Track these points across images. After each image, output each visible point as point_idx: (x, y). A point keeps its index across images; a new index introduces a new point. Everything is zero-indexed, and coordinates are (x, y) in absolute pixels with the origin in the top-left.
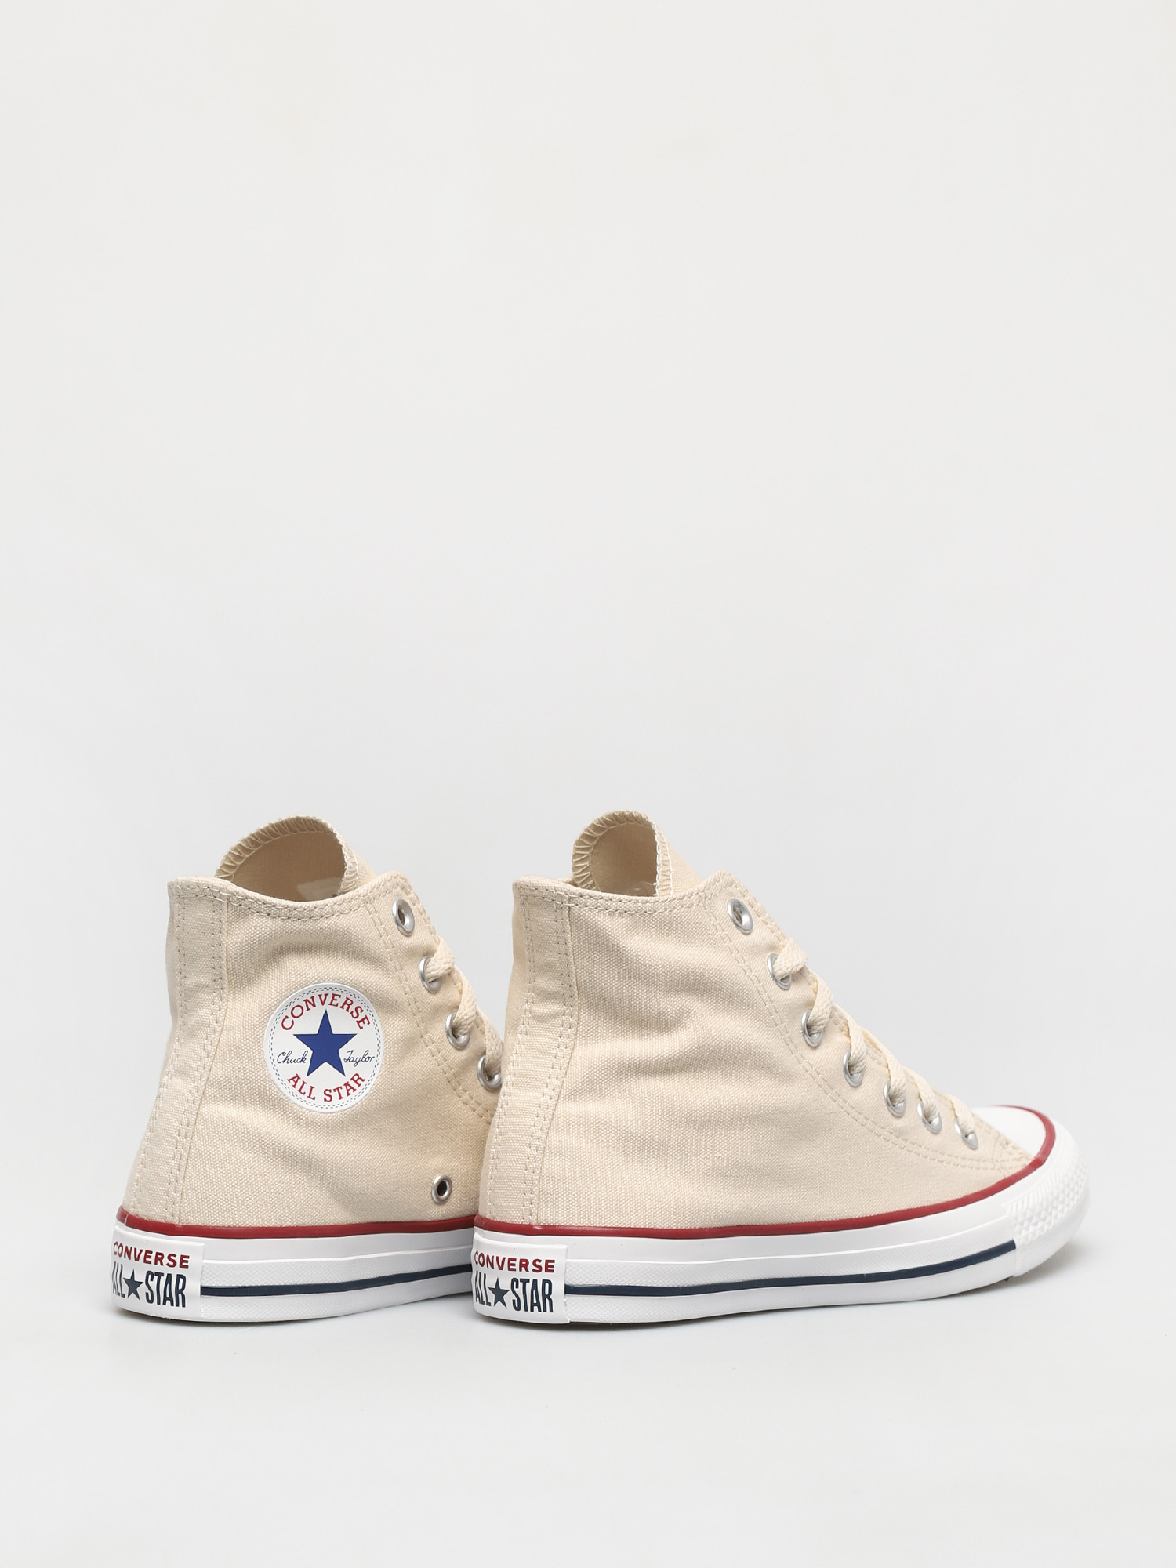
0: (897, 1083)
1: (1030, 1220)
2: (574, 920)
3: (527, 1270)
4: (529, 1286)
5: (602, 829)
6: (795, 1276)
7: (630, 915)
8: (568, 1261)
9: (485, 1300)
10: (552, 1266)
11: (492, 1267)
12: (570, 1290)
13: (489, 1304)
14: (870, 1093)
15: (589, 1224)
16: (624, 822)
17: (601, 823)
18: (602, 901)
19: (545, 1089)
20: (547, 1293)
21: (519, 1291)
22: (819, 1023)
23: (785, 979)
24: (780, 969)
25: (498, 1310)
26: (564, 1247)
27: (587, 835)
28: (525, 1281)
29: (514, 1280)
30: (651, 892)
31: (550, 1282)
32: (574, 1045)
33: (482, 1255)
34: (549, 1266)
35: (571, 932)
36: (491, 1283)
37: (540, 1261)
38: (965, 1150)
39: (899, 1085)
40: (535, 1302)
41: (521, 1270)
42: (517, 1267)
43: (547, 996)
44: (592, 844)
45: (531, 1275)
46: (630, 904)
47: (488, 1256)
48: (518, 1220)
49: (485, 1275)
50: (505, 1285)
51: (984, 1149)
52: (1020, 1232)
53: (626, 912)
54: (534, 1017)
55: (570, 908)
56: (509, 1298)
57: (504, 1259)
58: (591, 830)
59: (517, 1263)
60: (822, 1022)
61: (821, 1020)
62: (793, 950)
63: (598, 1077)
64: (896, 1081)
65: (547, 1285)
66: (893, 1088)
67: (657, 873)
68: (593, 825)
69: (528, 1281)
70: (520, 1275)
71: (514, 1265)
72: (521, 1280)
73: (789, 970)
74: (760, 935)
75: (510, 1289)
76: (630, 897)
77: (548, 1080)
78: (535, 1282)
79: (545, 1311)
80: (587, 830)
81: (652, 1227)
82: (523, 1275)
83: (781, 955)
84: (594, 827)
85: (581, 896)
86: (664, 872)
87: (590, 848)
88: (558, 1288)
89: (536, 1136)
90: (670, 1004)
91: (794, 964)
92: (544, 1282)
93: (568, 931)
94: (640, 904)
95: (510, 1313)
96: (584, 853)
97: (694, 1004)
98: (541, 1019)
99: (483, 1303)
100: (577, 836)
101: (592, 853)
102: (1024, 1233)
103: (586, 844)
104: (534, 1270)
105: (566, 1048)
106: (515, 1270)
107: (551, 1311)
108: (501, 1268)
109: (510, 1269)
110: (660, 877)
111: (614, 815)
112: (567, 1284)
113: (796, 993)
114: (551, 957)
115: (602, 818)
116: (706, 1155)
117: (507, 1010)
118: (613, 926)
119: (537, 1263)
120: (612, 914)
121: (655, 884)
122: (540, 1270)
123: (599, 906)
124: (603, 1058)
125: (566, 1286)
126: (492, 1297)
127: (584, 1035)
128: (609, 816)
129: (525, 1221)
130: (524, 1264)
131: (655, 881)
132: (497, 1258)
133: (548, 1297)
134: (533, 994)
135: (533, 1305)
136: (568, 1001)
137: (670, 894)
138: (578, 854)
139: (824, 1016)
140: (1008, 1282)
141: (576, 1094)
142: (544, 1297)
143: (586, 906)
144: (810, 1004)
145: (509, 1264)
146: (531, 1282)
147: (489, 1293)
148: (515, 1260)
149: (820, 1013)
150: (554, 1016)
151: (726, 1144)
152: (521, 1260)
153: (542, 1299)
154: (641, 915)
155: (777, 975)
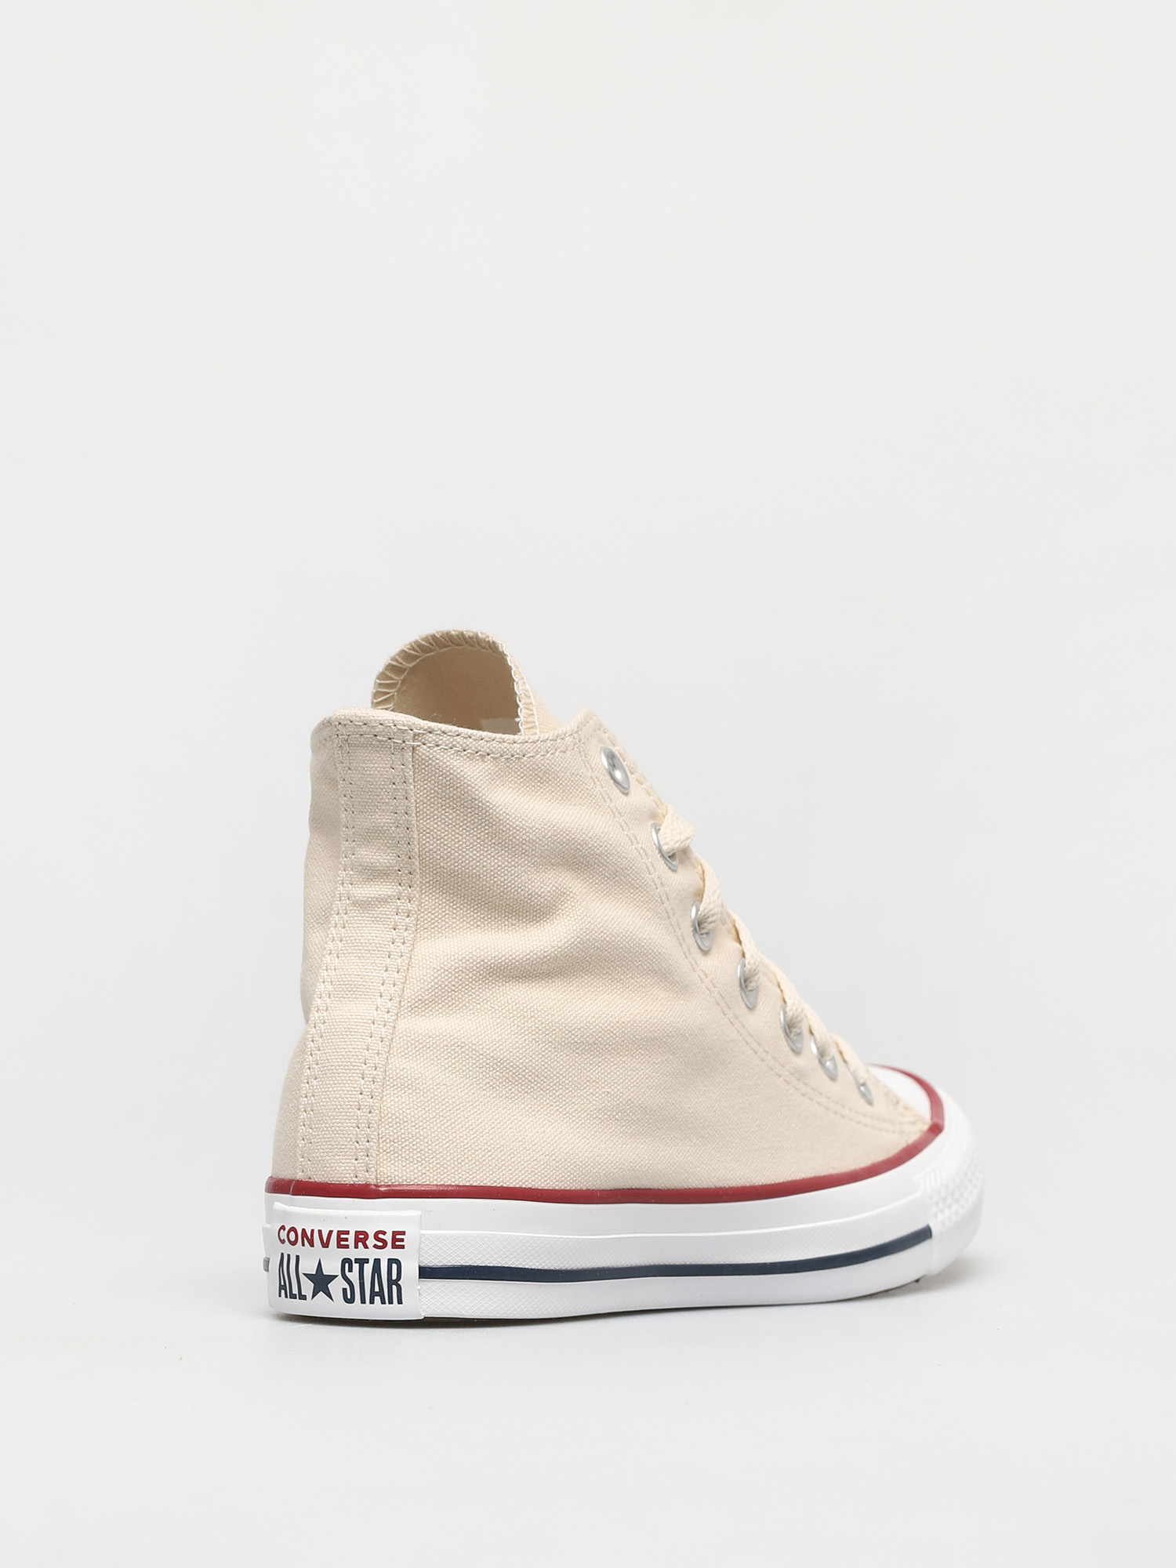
0: (794, 1008)
1: (944, 1199)
2: (420, 764)
3: (366, 1247)
4: (368, 1268)
5: (415, 658)
6: (688, 1263)
7: (494, 759)
8: (423, 1232)
9: (295, 1291)
10: (402, 1240)
11: (312, 1244)
12: (426, 1273)
13: (303, 1298)
14: (765, 1019)
15: (449, 1183)
16: (446, 646)
17: (414, 649)
18: (458, 739)
19: (379, 1000)
20: (394, 1277)
21: (354, 1276)
22: (710, 920)
23: (672, 856)
24: (666, 844)
25: (319, 1305)
26: (416, 1213)
27: (393, 666)
28: (362, 1262)
29: (346, 1261)
30: (515, 729)
31: (398, 1262)
32: (414, 939)
33: (293, 1229)
34: (397, 1240)
35: (415, 782)
36: (308, 1266)
37: (384, 1233)
38: (861, 1104)
39: (797, 1010)
40: (377, 1289)
41: (356, 1247)
42: (351, 1242)
43: (373, 874)
44: (398, 679)
45: (371, 1254)
46: (494, 744)
47: (304, 1230)
48: (348, 1179)
49: (298, 1257)
50: (332, 1267)
51: (880, 1106)
52: (936, 1215)
53: (488, 755)
54: (354, 904)
55: (413, 749)
56: (337, 1286)
57: (331, 1232)
58: (399, 659)
59: (351, 1237)
60: (714, 918)
61: (713, 915)
62: (677, 819)
63: (450, 982)
64: (794, 1004)
65: (394, 1266)
66: (790, 1014)
67: (518, 706)
68: (403, 651)
69: (367, 1261)
70: (353, 1253)
71: (346, 1240)
72: (357, 1261)
73: (677, 845)
74: (638, 797)
75: (339, 1273)
76: (494, 735)
77: (382, 988)
78: (377, 1262)
79: (391, 1302)
80: (394, 659)
81: (530, 1186)
82: (361, 1252)
83: (664, 825)
84: (405, 655)
85: (430, 732)
86: (527, 704)
87: (397, 683)
88: (410, 1270)
89: (371, 1063)
90: (544, 882)
91: (683, 838)
92: (391, 1261)
93: (411, 781)
94: (505, 744)
95: (337, 1307)
96: (388, 691)
97: (573, 883)
98: (364, 905)
99: (293, 1296)
100: (380, 667)
101: (397, 691)
102: (940, 1217)
103: (392, 679)
104: (375, 1246)
105: (404, 943)
106: (347, 1247)
107: (400, 1302)
108: (325, 1245)
109: (339, 1246)
110: (523, 711)
111: (433, 636)
112: (422, 1265)
113: (682, 879)
114: (384, 819)
115: (416, 642)
116: (591, 1091)
117: (305, 898)
118: (473, 773)
119: (380, 1236)
120: (471, 757)
121: (517, 720)
122: (384, 1246)
123: (455, 746)
124: (456, 956)
125: (420, 1268)
126: (308, 1287)
127: (426, 926)
128: (426, 639)
129: (361, 1181)
130: (361, 1238)
131: (518, 716)
132: (320, 1232)
133: (396, 1282)
134: (351, 873)
135: (373, 1294)
136: (405, 879)
137: (536, 734)
138: (382, 692)
139: (716, 910)
140: (918, 1284)
141: (422, 1005)
142: (391, 1282)
143: (438, 746)
144: (699, 895)
145: (339, 1239)
146: (371, 1262)
147: (304, 1280)
148: (347, 1233)
149: (712, 906)
150: (384, 900)
151: (616, 1076)
152: (357, 1233)
153: (387, 1286)
154: (507, 759)
155: (665, 848)
